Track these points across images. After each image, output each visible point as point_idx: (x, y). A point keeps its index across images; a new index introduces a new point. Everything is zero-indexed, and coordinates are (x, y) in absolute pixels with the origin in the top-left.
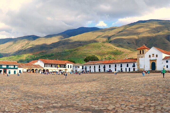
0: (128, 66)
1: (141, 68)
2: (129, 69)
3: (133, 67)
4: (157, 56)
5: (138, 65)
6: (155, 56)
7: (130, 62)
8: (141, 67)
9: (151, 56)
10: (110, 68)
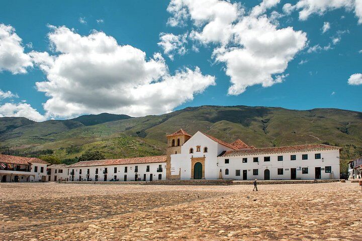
0: (148, 170)
1: (172, 174)
2: (151, 175)
3: (158, 171)
4: (206, 150)
5: (168, 169)
6: (202, 149)
7: (153, 161)
8: (175, 173)
9: (195, 149)
10: (115, 174)
